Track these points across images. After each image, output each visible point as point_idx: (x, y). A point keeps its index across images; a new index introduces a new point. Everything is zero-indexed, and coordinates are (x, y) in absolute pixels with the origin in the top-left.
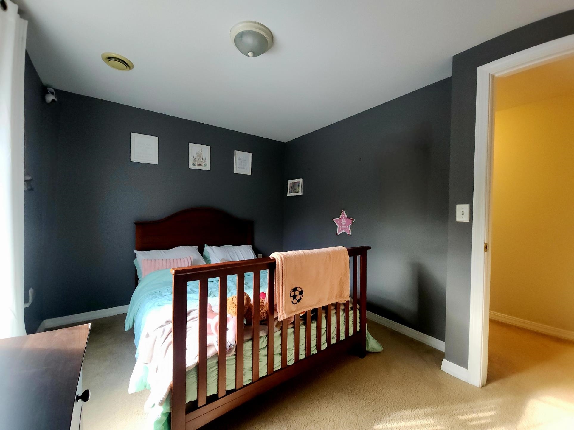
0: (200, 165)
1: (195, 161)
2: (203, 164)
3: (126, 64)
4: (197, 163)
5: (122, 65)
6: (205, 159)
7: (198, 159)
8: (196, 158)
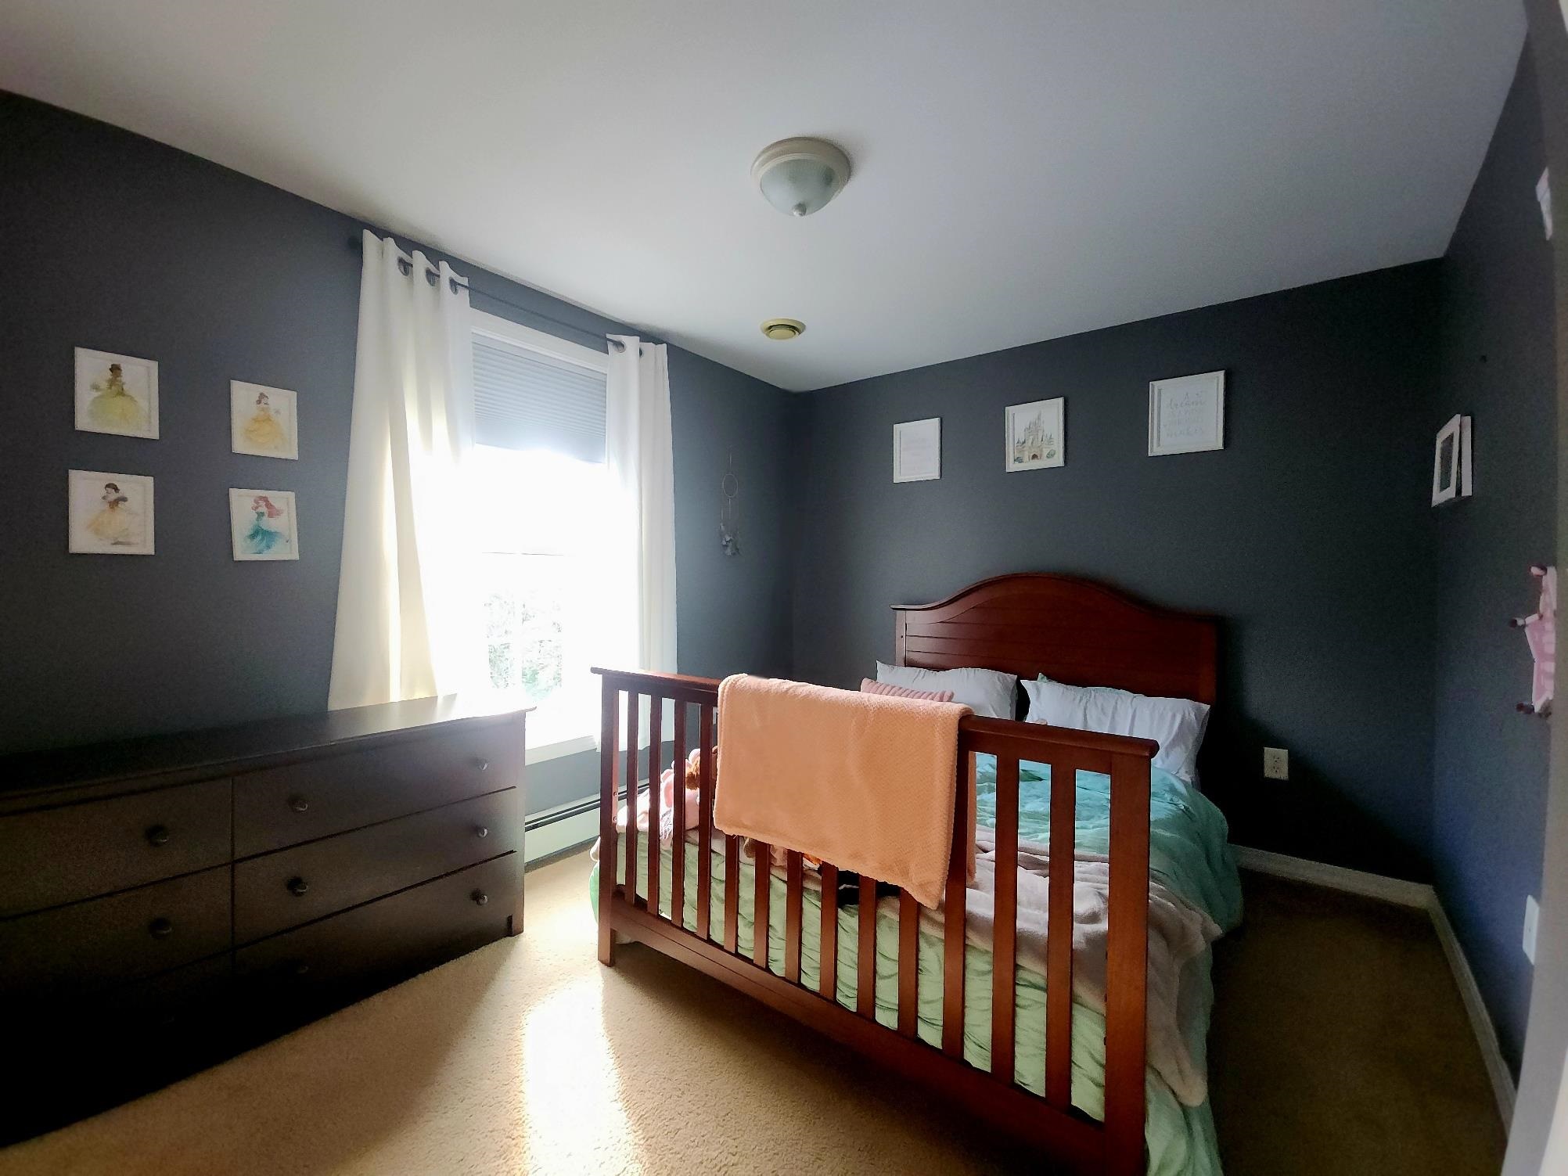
0: (1035, 457)
1: (1021, 451)
2: (1045, 452)
3: (793, 329)
4: (1026, 453)
5: (789, 332)
6: (1051, 438)
7: (1030, 444)
8: (1024, 442)
